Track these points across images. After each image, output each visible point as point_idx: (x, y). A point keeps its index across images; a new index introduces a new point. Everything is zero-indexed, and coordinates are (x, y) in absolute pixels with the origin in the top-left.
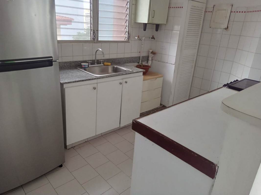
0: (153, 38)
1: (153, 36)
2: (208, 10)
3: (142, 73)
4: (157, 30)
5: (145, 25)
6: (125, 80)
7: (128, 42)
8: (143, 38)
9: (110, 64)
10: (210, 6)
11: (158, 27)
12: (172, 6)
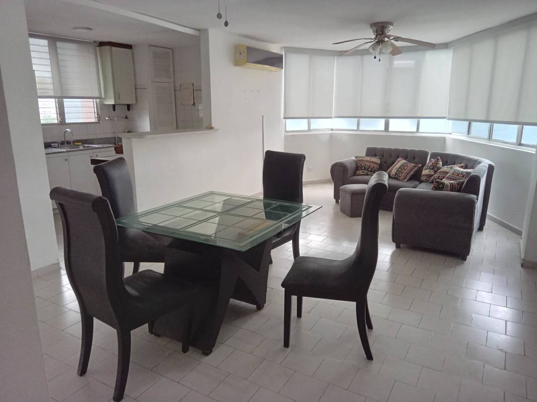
0: (126, 118)
1: (126, 116)
2: (176, 89)
3: (113, 149)
4: (129, 109)
5: (114, 106)
6: (95, 154)
7: (98, 122)
8: (116, 118)
9: (81, 143)
10: (178, 85)
11: (129, 107)
12: (138, 87)
